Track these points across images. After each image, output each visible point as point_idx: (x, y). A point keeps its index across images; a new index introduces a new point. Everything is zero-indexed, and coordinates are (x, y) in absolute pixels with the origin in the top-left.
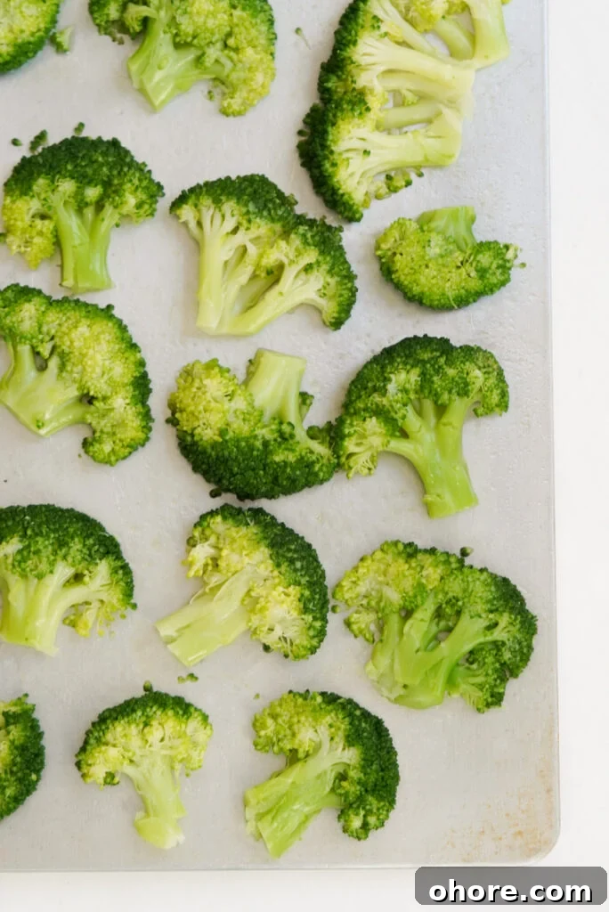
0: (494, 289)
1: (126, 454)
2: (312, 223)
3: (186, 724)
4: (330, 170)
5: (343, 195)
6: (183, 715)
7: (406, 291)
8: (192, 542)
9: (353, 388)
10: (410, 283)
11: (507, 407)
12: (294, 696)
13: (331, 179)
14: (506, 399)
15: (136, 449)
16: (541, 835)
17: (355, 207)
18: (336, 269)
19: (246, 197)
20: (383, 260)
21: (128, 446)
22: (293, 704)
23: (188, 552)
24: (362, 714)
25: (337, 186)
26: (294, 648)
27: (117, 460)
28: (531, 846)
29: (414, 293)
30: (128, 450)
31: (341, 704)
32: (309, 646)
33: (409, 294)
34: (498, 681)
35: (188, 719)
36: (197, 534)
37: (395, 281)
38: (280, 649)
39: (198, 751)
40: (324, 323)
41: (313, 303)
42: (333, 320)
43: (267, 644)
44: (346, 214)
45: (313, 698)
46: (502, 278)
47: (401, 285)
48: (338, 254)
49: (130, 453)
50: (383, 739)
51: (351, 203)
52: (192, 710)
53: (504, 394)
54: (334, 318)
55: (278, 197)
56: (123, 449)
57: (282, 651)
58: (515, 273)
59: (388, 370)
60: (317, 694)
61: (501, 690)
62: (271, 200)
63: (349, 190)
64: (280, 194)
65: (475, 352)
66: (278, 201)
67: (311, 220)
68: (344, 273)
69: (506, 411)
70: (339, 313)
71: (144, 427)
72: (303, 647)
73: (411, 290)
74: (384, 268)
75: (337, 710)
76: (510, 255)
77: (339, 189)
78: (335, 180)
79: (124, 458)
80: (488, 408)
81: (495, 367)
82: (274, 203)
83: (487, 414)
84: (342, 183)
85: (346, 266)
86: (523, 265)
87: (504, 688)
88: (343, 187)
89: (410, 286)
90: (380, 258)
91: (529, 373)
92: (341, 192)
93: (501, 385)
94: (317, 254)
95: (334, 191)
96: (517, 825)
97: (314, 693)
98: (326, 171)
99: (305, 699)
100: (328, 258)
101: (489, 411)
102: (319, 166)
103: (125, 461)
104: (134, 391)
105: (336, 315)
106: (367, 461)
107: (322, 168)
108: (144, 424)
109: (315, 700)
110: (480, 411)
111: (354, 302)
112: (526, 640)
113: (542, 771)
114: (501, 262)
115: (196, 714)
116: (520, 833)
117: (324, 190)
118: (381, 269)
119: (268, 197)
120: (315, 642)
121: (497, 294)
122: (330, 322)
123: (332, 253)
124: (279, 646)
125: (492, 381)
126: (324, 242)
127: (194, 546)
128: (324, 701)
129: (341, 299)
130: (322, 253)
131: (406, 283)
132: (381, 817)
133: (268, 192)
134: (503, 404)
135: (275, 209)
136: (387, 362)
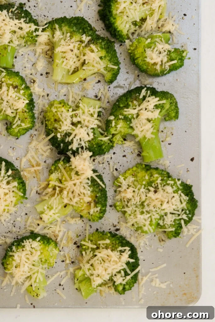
0: (177, 68)
1: (24, 133)
2: (103, 39)
3: (48, 247)
4: (113, 21)
5: (119, 31)
6: (47, 244)
7: (141, 67)
8: (51, 171)
9: (114, 106)
10: (142, 64)
11: (178, 117)
12: (98, 233)
13: (114, 25)
14: (178, 114)
15: (28, 131)
16: (194, 294)
17: (124, 37)
18: (113, 60)
19: (72, 25)
20: (132, 55)
21: (25, 129)
22: (97, 236)
23: (49, 175)
24: (126, 242)
25: (116, 27)
26: (93, 217)
27: (20, 135)
28: (190, 299)
29: (144, 69)
30: (25, 131)
31: (117, 237)
32: (99, 216)
33: (142, 69)
34: (179, 228)
35: (49, 245)
36: (53, 168)
37: (136, 63)
38: (87, 217)
39: (53, 258)
40: (105, 81)
41: (102, 73)
42: (109, 80)
43: (82, 215)
44: (120, 39)
45: (106, 234)
46: (181, 64)
47: (139, 65)
48: (114, 53)
49: (26, 132)
50: (134, 253)
51: (123, 34)
52: (51, 241)
53: (177, 113)
54: (109, 79)
55: (89, 27)
56: (23, 131)
57: (88, 218)
58: (186, 61)
59: (129, 100)
60: (108, 233)
61: (180, 231)
62: (86, 28)
63: (121, 29)
64: (90, 26)
65: (167, 94)
66: (89, 28)
67: (102, 37)
68: (116, 61)
69: (177, 119)
70: (112, 78)
71: (32, 121)
72: (96, 216)
73: (143, 67)
74: (132, 58)
75: (116, 240)
76: (184, 54)
77: (117, 29)
78: (116, 25)
79: (24, 134)
80: (170, 118)
81: (175, 101)
82: (87, 29)
83: (169, 120)
84: (118, 26)
85: (117, 58)
86: (190, 58)
87: (181, 231)
88: (119, 28)
89: (142, 66)
90: (130, 53)
91: (191, 103)
92: (118, 30)
93: (176, 108)
94: (105, 53)
95: (115, 30)
96: (184, 290)
97: (107, 232)
98: (112, 21)
99: (103, 234)
100: (110, 55)
101: (171, 119)
102: (109, 20)
103: (23, 136)
104: (28, 106)
105: (110, 78)
106: (120, 138)
107: (110, 20)
108: (32, 120)
109: (107, 235)
110: (167, 118)
111: (118, 74)
112: (193, 210)
113: (194, 268)
114: (180, 57)
115: (52, 243)
116: (185, 294)
117: (110, 30)
118: (130, 58)
119: (85, 26)
120: (101, 215)
121: (178, 71)
122: (108, 81)
123: (112, 53)
124: (87, 216)
125: (173, 107)
126: (108, 48)
127: (52, 173)
128: (111, 236)
129: (113, 72)
130: (107, 52)
131: (141, 64)
132: (131, 286)
133: (85, 24)
134: (176, 117)
135: (88, 32)
136: (129, 96)
